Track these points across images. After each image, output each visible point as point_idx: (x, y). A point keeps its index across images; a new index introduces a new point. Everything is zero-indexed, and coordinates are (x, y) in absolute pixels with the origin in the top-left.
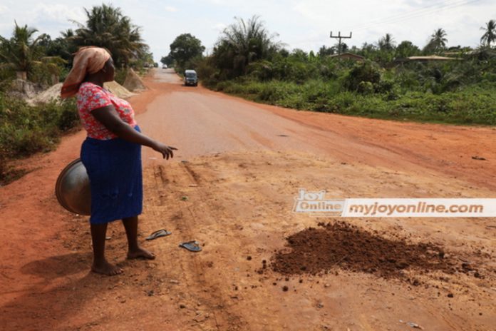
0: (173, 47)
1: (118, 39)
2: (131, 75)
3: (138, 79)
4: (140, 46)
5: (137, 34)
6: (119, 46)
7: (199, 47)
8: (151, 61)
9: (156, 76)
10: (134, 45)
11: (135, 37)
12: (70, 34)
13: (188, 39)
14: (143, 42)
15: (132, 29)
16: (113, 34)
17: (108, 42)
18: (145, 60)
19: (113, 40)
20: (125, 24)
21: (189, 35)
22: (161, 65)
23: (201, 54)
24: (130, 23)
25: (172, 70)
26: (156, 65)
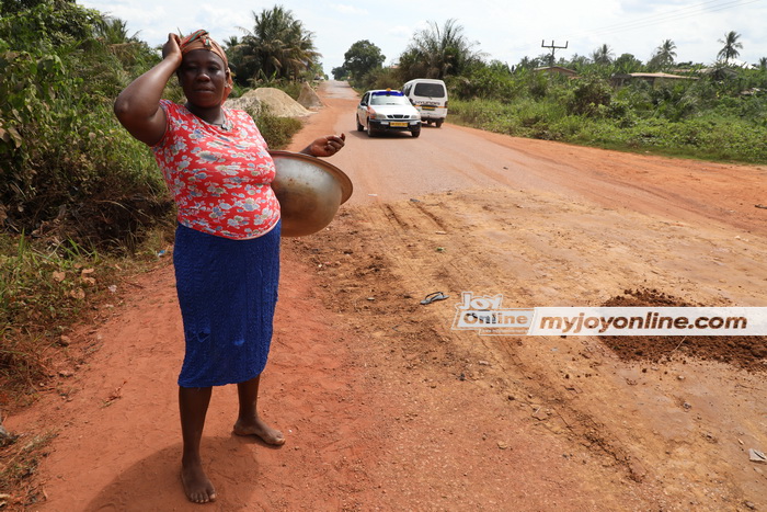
0: (348, 56)
1: (288, 47)
2: (306, 89)
3: (314, 95)
4: (313, 54)
5: (309, 41)
6: (289, 56)
7: (378, 57)
8: (321, 73)
9: (328, 90)
10: (306, 54)
11: (307, 45)
12: (234, 42)
13: (366, 46)
14: (315, 51)
15: (304, 35)
16: (285, 42)
17: (277, 51)
18: (314, 71)
19: (283, 48)
20: (296, 29)
21: (367, 42)
22: (331, 77)
23: (380, 64)
24: (301, 28)
25: (345, 83)
26: (327, 77)
